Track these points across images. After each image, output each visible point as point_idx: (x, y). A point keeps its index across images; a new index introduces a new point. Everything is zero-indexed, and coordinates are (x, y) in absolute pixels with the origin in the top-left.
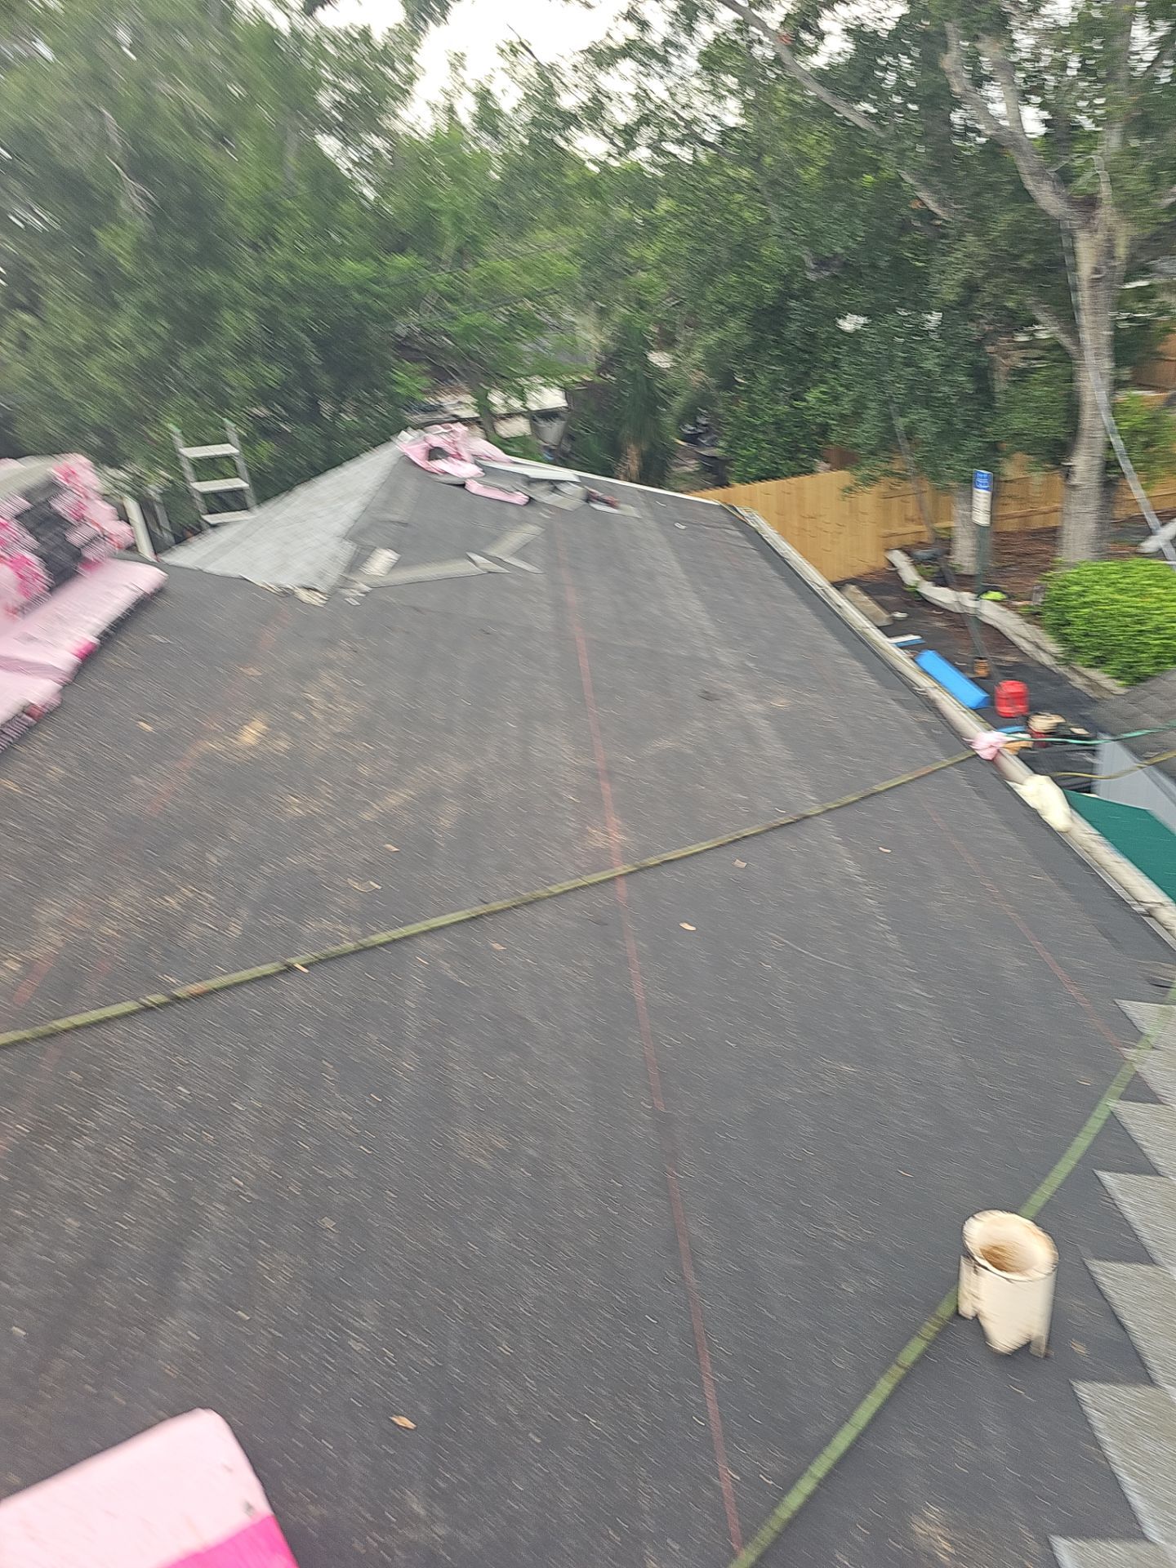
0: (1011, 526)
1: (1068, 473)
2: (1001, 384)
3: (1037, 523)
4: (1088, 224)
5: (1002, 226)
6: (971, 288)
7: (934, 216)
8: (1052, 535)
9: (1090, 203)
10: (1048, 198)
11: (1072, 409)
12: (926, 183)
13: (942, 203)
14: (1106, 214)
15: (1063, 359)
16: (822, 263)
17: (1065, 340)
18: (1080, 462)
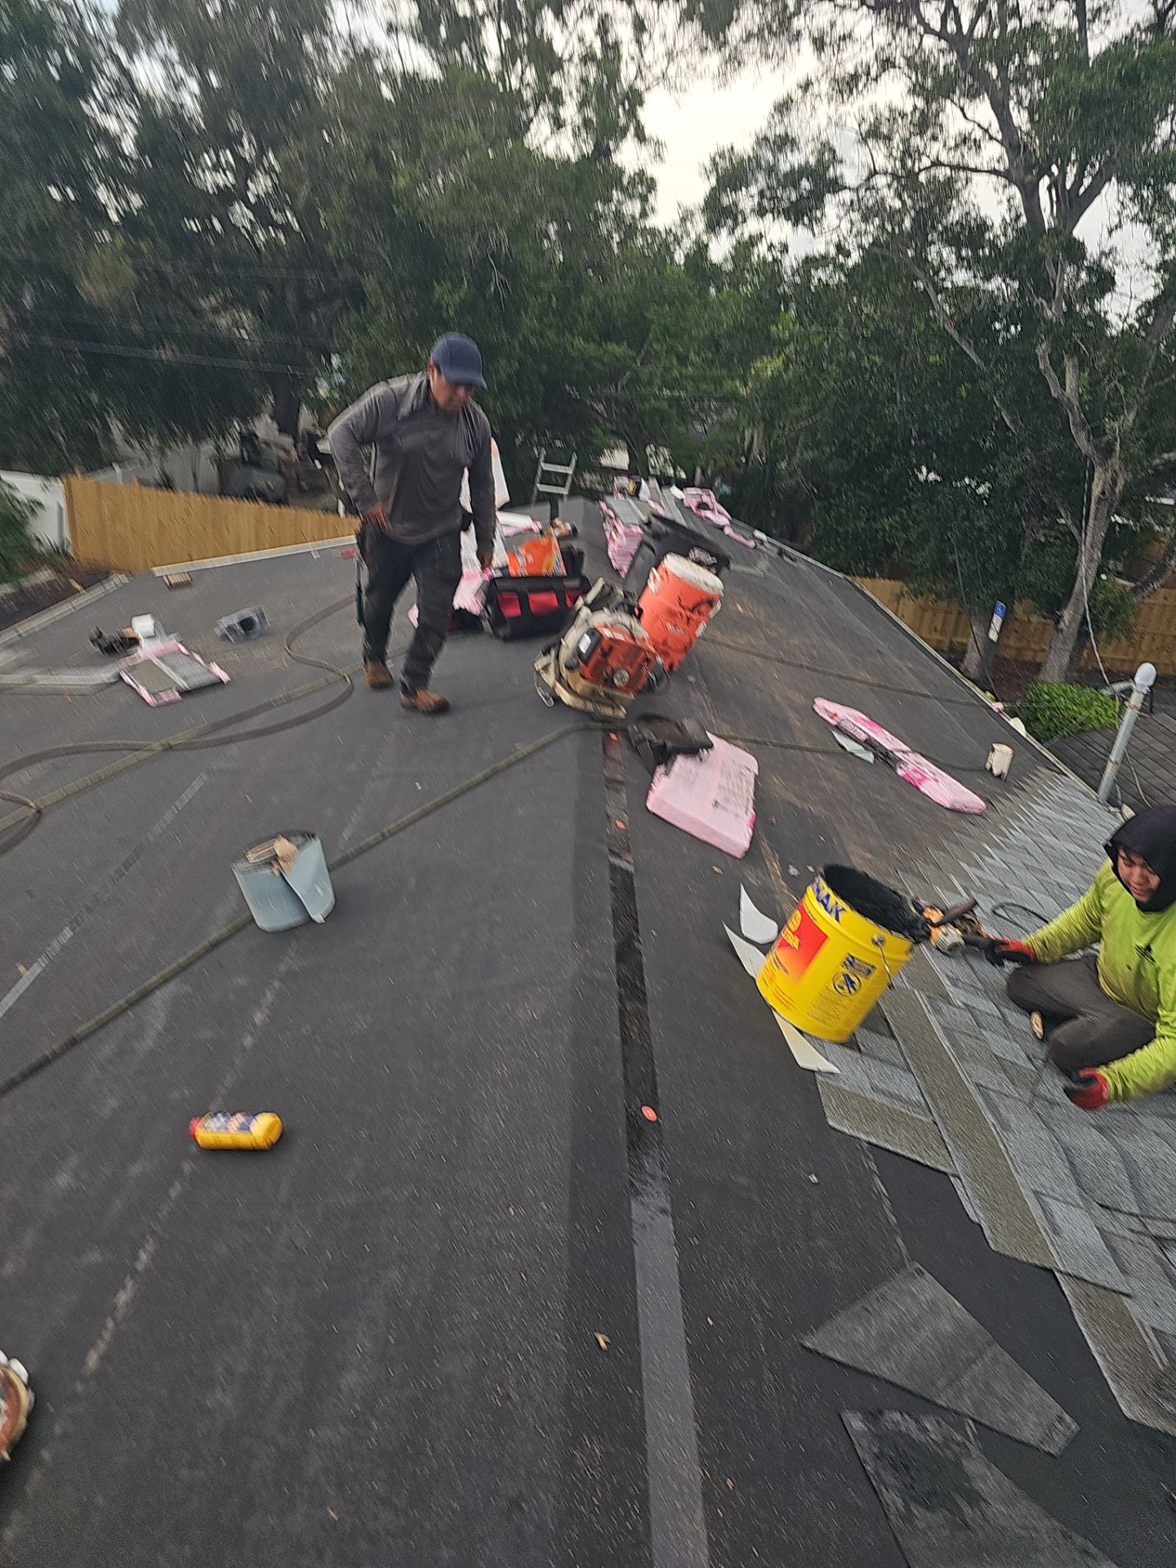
0: (1009, 654)
1: (1058, 621)
2: (1026, 550)
3: (1028, 656)
4: (1103, 463)
5: (1050, 449)
6: (1020, 480)
7: (1008, 429)
8: (1038, 667)
9: (1108, 451)
10: (1082, 441)
11: (1071, 576)
12: (1007, 407)
13: (1013, 422)
14: (1115, 461)
15: (1072, 546)
16: (922, 435)
17: (1075, 531)
18: (1067, 614)
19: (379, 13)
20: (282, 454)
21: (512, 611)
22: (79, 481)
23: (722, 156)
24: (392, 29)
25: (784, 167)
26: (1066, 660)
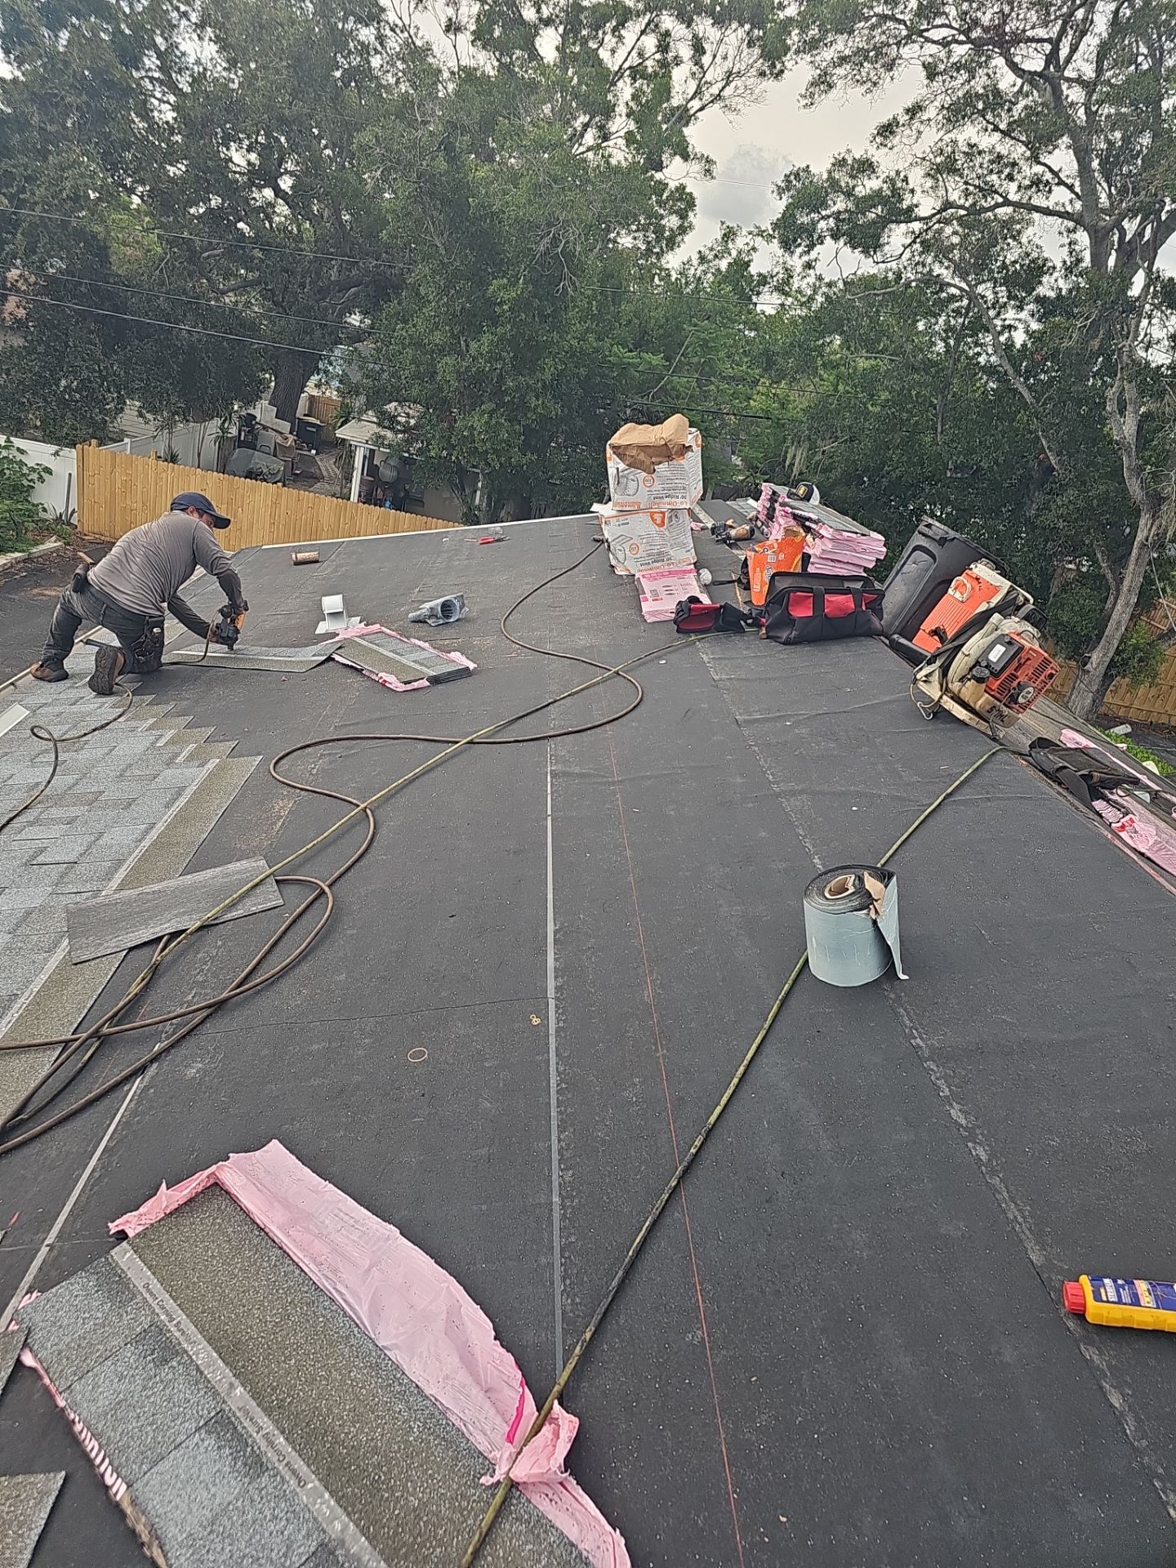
1: (1085, 662)
2: (1055, 590)
4: (1152, 511)
7: (1054, 468)
10: (1134, 488)
13: (1059, 461)
17: (1109, 574)
18: (1095, 657)
19: (439, 12)
20: (279, 440)
21: (802, 612)
22: (92, 448)
23: (797, 175)
24: (452, 27)
25: (860, 191)
26: (1089, 701)
